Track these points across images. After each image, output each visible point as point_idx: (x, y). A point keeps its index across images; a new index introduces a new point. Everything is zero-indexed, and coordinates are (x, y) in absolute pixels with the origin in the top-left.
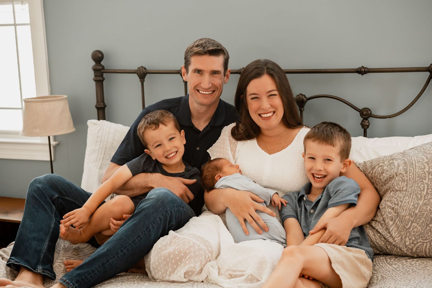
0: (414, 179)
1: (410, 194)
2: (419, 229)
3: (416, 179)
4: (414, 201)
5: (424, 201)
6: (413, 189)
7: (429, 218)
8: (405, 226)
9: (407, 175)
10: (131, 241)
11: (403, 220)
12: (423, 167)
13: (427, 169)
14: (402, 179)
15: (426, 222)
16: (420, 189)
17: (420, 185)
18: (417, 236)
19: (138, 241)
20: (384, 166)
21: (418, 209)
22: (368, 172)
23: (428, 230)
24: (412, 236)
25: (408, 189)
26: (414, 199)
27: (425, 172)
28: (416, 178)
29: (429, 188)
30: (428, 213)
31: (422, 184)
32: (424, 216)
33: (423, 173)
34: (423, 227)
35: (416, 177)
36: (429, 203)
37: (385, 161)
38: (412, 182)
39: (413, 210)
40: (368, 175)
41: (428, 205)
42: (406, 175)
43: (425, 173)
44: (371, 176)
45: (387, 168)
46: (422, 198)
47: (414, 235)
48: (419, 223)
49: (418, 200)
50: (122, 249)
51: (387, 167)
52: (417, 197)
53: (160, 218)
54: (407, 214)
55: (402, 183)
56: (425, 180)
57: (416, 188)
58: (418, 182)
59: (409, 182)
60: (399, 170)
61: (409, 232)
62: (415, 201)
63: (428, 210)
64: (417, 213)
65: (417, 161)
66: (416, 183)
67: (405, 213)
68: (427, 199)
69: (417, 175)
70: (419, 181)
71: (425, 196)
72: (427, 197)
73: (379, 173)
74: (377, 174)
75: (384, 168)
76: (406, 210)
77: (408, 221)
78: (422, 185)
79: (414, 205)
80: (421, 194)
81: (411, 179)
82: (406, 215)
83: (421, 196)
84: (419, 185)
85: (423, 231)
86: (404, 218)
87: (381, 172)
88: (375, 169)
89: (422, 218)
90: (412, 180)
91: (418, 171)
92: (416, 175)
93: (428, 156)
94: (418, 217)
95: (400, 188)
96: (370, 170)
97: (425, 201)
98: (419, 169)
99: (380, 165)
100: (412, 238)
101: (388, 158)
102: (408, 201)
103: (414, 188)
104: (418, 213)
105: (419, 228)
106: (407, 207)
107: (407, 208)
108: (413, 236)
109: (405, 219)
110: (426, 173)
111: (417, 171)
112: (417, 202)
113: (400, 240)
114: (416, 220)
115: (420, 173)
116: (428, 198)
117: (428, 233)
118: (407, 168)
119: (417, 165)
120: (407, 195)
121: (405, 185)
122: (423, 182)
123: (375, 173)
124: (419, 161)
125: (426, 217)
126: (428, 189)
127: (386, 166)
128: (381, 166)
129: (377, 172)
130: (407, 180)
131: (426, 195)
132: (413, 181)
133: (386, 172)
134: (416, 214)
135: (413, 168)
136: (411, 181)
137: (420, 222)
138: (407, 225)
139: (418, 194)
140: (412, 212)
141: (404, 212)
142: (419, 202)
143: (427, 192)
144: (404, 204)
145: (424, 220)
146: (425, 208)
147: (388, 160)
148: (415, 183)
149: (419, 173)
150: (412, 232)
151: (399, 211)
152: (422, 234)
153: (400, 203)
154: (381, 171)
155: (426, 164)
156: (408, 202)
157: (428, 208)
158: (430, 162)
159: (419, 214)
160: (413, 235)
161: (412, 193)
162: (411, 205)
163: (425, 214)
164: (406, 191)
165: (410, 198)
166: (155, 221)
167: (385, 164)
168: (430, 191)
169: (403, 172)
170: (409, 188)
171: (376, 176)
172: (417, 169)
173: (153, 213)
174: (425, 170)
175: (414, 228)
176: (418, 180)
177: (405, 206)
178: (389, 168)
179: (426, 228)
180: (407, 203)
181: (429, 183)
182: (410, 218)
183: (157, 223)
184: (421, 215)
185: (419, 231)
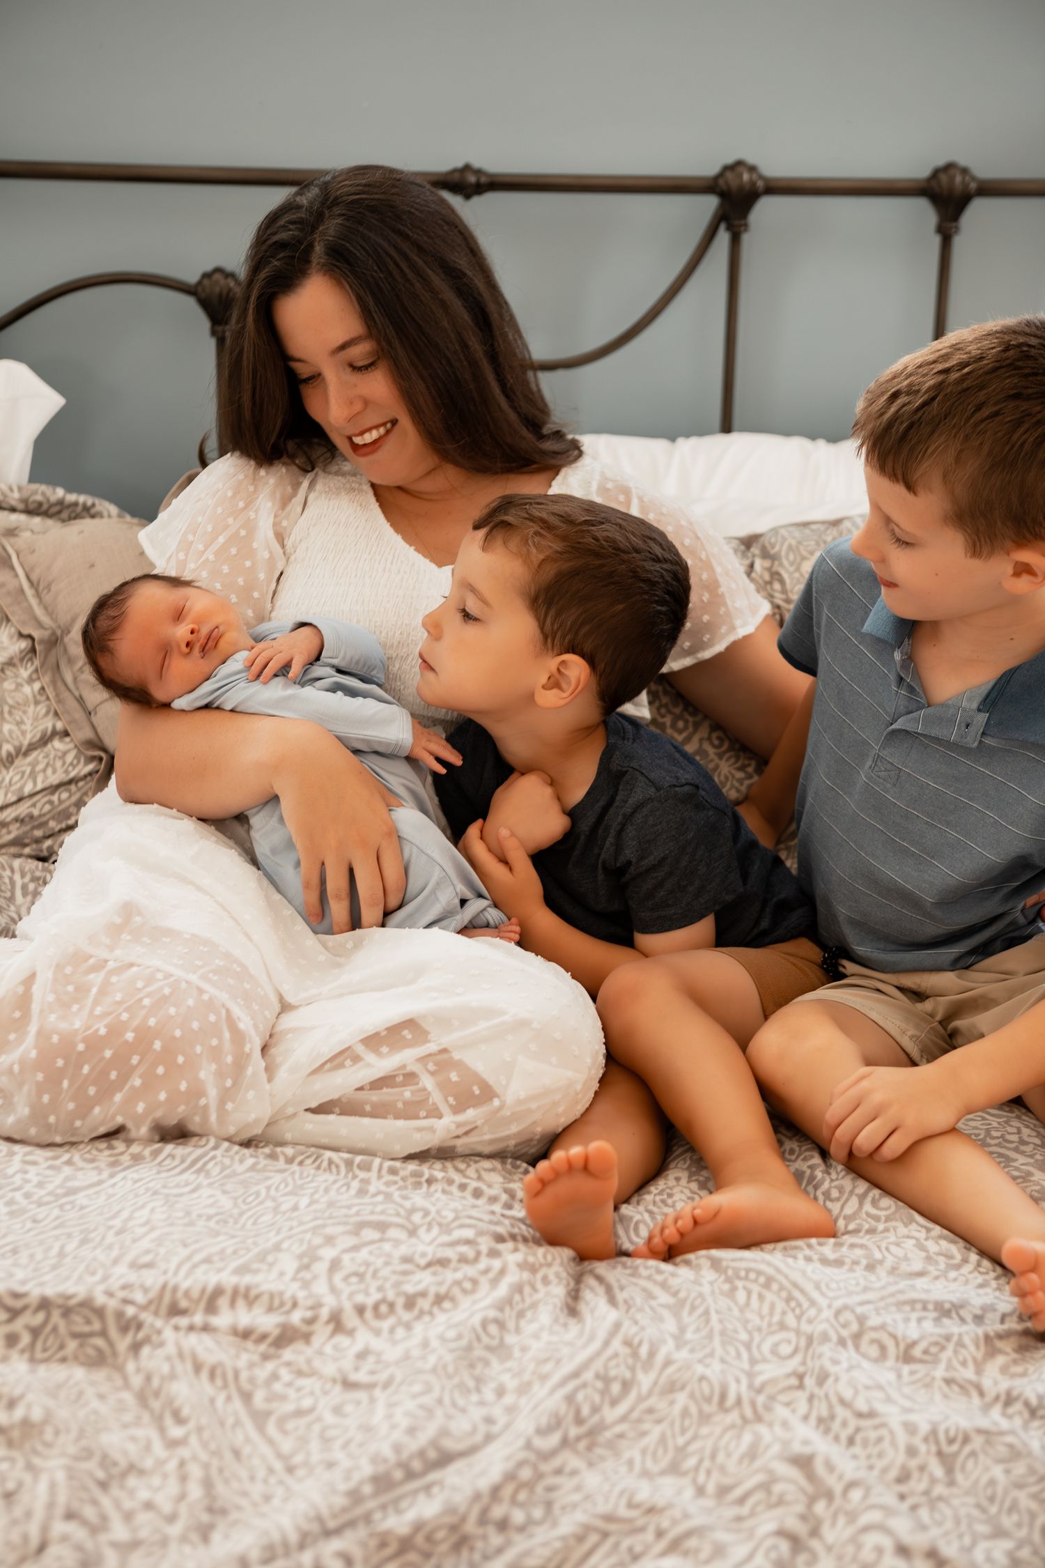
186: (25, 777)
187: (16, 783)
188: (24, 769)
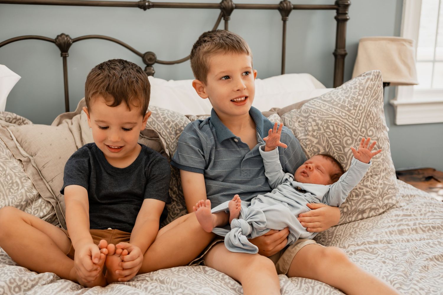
186: (39, 211)
187: (36, 214)
188: (37, 208)
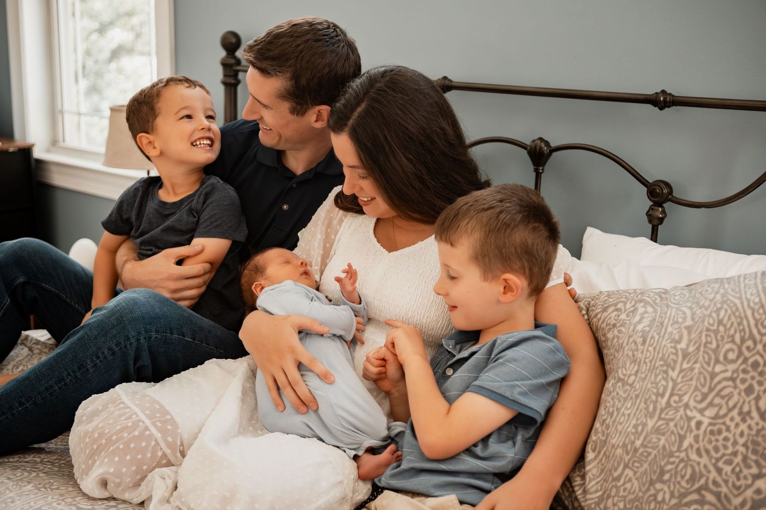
0: (653, 363)
1: (637, 396)
2: (636, 487)
3: (655, 362)
4: (639, 417)
5: (657, 421)
6: (644, 387)
7: (657, 467)
8: (613, 472)
9: (643, 349)
10: (43, 387)
11: (611, 455)
12: (677, 337)
13: (683, 345)
14: (633, 355)
15: (651, 475)
16: (658, 389)
17: (660, 381)
18: (630, 501)
19: (59, 388)
20: (623, 311)
21: (642, 438)
22: (594, 314)
23: (651, 496)
24: (620, 499)
25: (635, 383)
26: (641, 411)
27: (677, 351)
28: (658, 360)
29: (675, 392)
30: (658, 455)
31: (664, 378)
32: (650, 458)
33: (674, 351)
34: (644, 485)
35: (657, 358)
36: (666, 430)
37: (629, 302)
38: (648, 368)
39: (632, 437)
40: (592, 319)
41: (663, 434)
42: (642, 347)
43: (676, 354)
44: (596, 324)
45: (626, 318)
46: (655, 414)
47: (625, 497)
48: (637, 472)
49: (646, 416)
50: (23, 400)
51: (628, 316)
52: (647, 409)
53: (110, 349)
54: (620, 445)
55: (631, 364)
56: (673, 369)
57: (649, 385)
58: (658, 371)
59: (643, 366)
60: (636, 331)
61: (616, 487)
62: (641, 417)
63: (661, 446)
64: (637, 447)
65: (673, 320)
66: (654, 371)
67: (618, 439)
68: (664, 419)
69: (660, 355)
70: (660, 370)
71: (662, 410)
72: (666, 414)
73: (609, 324)
74: (605, 324)
75: (620, 317)
76: (620, 433)
77: (619, 460)
78: (663, 382)
79: (635, 426)
80: (655, 402)
81: (647, 360)
82: (618, 445)
83: (655, 409)
84: (658, 380)
85: (641, 494)
86: (614, 452)
87: (612, 323)
88: (607, 312)
89: (645, 462)
90: (649, 364)
91: (665, 346)
92: (658, 353)
93: (698, 311)
94: (637, 457)
95: (624, 375)
96: (599, 310)
97: (660, 423)
98: (669, 341)
99: (618, 306)
100: (618, 504)
101: (637, 297)
102: (629, 412)
103: (647, 385)
104: (639, 449)
105: (636, 484)
106: (623, 427)
107: (623, 429)
108: (623, 499)
109: (615, 454)
110: (680, 353)
111: (664, 343)
112: (644, 421)
113: (596, 500)
114: (633, 464)
115: (667, 351)
116: (667, 417)
117: (650, 503)
118: (649, 331)
119: (670, 329)
120: (631, 398)
121: (633, 372)
122: (668, 376)
123: (603, 322)
124: (677, 322)
125: (653, 462)
126: (672, 395)
127: (626, 313)
128: (617, 310)
129: (606, 321)
130: (640, 361)
131: (666, 408)
132: (650, 366)
133: (621, 326)
134: (636, 450)
135: (659, 334)
136: (646, 366)
137: (641, 470)
138: (616, 469)
139: (651, 402)
140: (630, 442)
141: (617, 436)
142: (646, 421)
143: (668, 402)
144: (620, 419)
145: (648, 468)
146: (654, 440)
147: (636, 301)
148: (652, 373)
149: (665, 349)
150: (622, 489)
151: (611, 431)
152: (638, 501)
153: (616, 413)
154: (614, 322)
155: (685, 332)
156: (629, 415)
157: (662, 442)
158: (695, 328)
159: (641, 451)
160: (622, 496)
161: (641, 394)
162: (632, 425)
163: (652, 456)
164: (631, 385)
165: (634, 407)
166: (100, 354)
167: (625, 308)
168: (675, 402)
169: (640, 340)
170: (639, 382)
171: (603, 328)
172: (665, 339)
173: (96, 338)
174: (679, 346)
175: (627, 480)
176: (660, 368)
177: (621, 424)
178: (628, 319)
179: (648, 489)
180: (626, 418)
181: (679, 380)
182: (623, 455)
183: (105, 358)
184: (645, 454)
185: (634, 491)
